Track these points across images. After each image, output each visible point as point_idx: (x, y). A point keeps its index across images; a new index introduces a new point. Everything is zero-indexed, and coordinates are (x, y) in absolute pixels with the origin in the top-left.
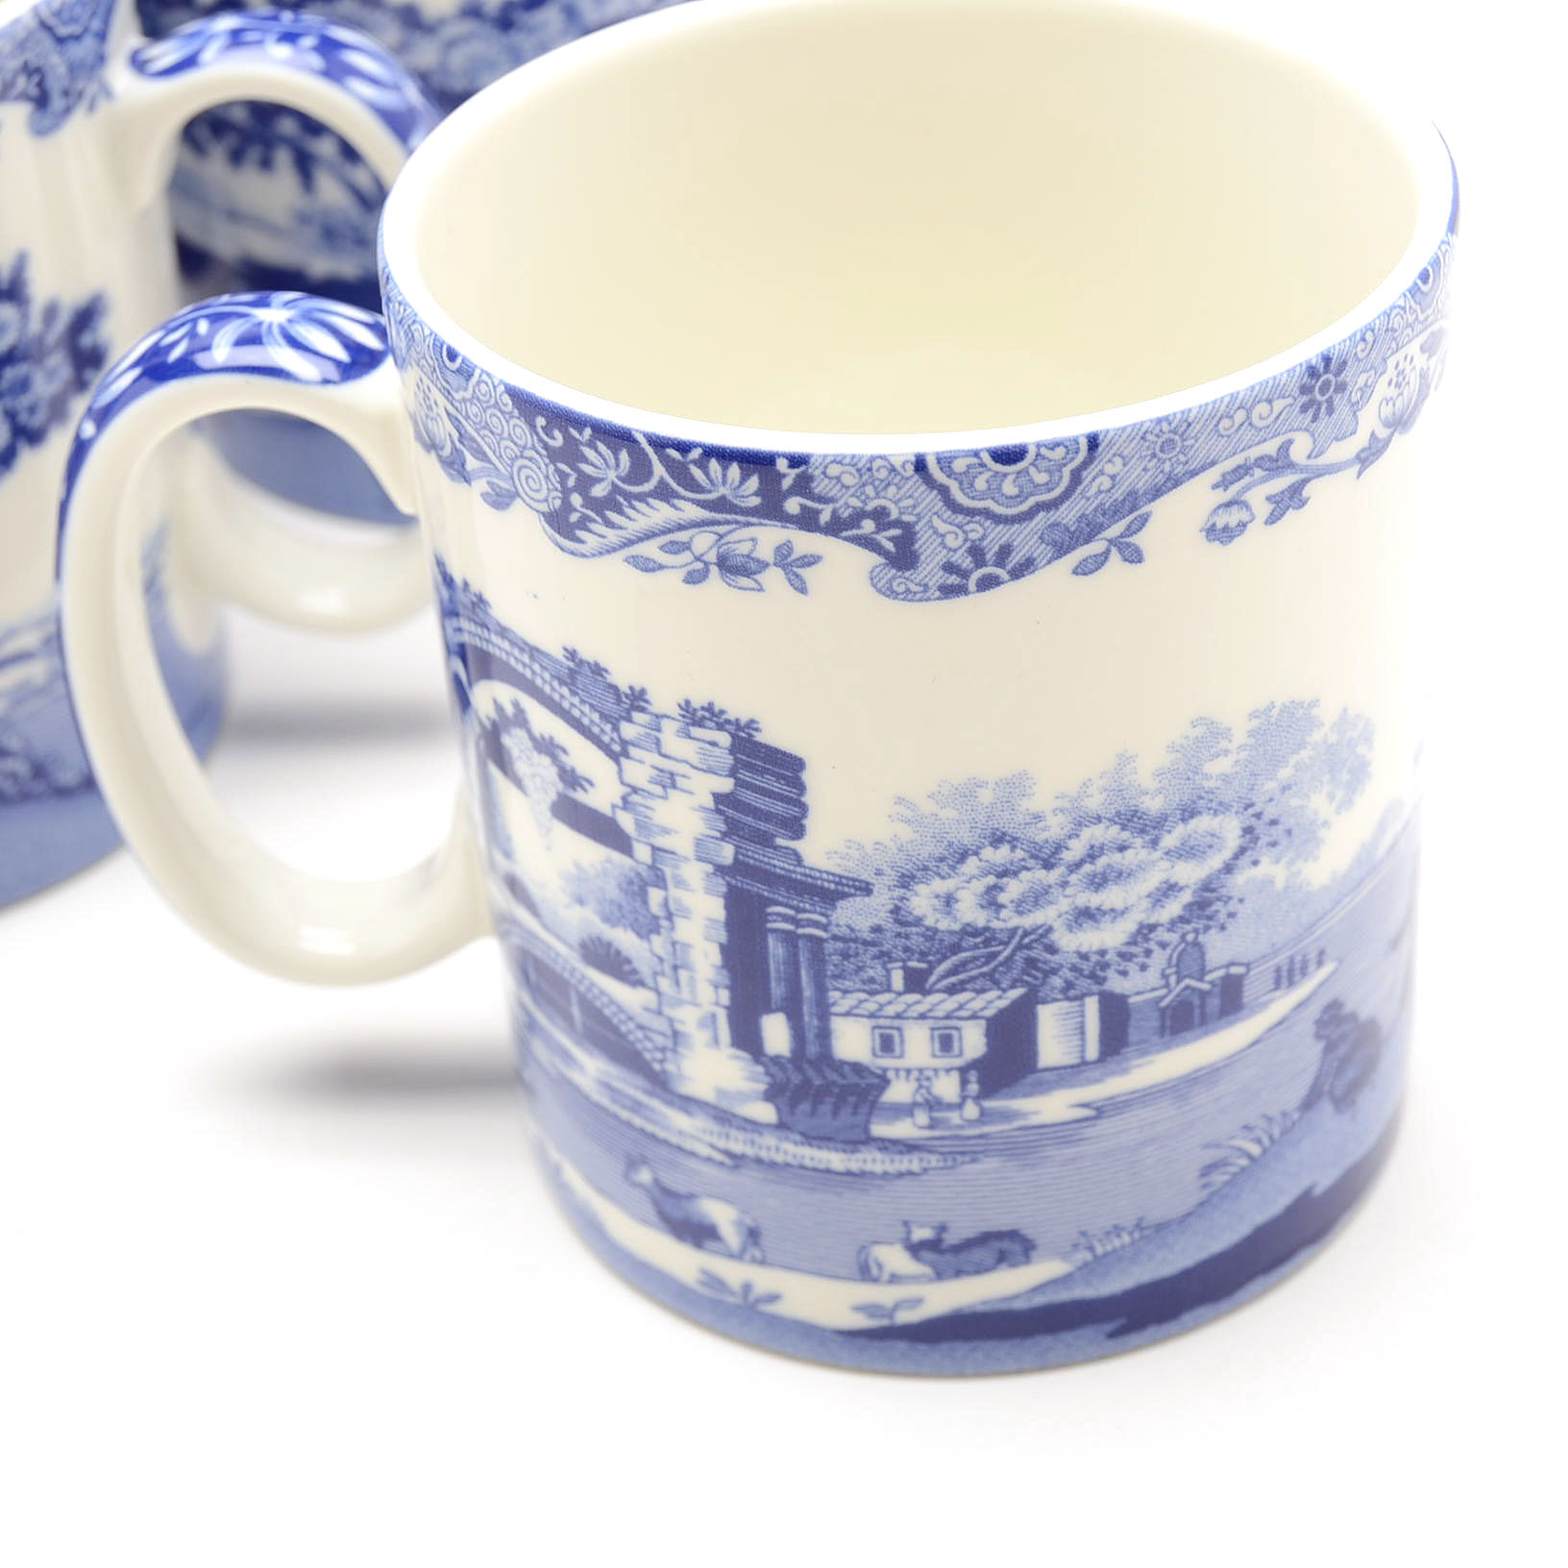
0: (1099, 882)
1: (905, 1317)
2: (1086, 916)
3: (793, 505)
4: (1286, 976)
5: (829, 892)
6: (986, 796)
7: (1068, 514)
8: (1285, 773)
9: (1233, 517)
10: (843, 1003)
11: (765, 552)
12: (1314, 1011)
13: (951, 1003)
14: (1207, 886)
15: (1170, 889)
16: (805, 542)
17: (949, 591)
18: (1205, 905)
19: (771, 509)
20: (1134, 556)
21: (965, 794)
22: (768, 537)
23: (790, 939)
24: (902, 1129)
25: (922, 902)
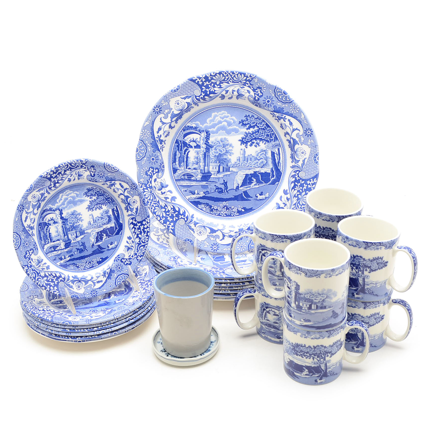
0: (316, 297)
1: (303, 325)
2: (315, 299)
3: (301, 270)
4: (330, 307)
5: (300, 294)
6: (310, 290)
7: (316, 274)
8: (330, 293)
9: (326, 277)
10: (301, 302)
11: (299, 273)
12: (332, 310)
13: (307, 303)
14: (324, 299)
15: (321, 299)
16: (301, 273)
17: (309, 277)
18: (323, 301)
19: (299, 270)
20: (320, 277)
21: (309, 290)
22: (299, 272)
23: (298, 297)
24: (303, 311)
25: (306, 296)
